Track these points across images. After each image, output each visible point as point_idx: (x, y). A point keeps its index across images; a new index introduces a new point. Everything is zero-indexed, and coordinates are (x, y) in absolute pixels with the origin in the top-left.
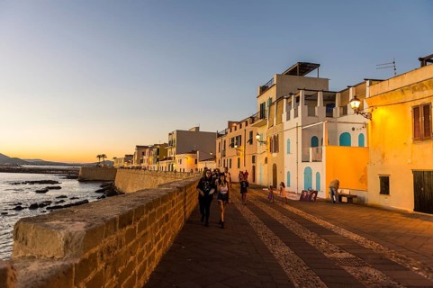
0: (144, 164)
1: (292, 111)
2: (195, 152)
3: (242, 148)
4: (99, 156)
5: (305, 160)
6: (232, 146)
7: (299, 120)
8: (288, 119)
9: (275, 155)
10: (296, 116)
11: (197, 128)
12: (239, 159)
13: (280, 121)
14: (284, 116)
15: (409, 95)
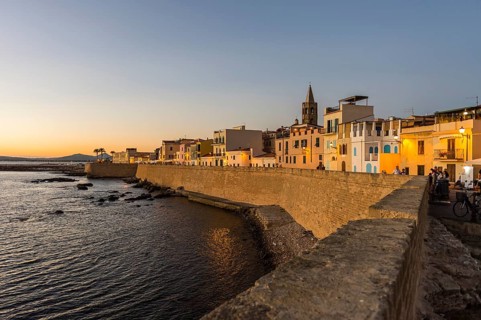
0: (177, 160)
1: (358, 132)
2: (248, 149)
3: (308, 149)
4: (96, 151)
5: (367, 159)
6: (296, 146)
7: (363, 138)
8: (355, 135)
9: (343, 156)
10: (361, 135)
11: (244, 127)
12: (304, 157)
13: (348, 136)
14: (352, 133)
15: (417, 136)
